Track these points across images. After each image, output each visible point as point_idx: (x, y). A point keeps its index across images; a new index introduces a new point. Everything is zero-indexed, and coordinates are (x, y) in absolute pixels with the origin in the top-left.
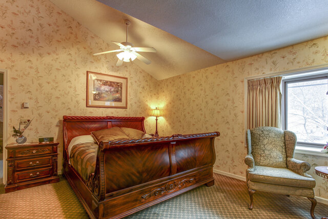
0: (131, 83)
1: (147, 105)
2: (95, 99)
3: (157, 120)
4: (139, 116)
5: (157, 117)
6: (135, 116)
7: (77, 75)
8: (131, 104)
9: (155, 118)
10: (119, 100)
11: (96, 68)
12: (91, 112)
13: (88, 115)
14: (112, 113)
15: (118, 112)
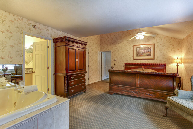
0: (157, 46)
1: (170, 57)
2: (137, 56)
3: (178, 66)
4: (163, 63)
5: (178, 64)
6: (160, 63)
7: (130, 48)
8: (157, 57)
9: (177, 64)
10: (150, 55)
11: (138, 43)
12: (135, 62)
13: (134, 63)
14: (146, 62)
15: (149, 61)
